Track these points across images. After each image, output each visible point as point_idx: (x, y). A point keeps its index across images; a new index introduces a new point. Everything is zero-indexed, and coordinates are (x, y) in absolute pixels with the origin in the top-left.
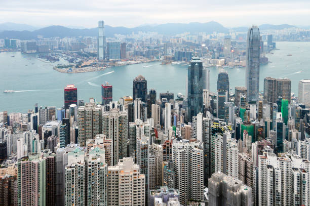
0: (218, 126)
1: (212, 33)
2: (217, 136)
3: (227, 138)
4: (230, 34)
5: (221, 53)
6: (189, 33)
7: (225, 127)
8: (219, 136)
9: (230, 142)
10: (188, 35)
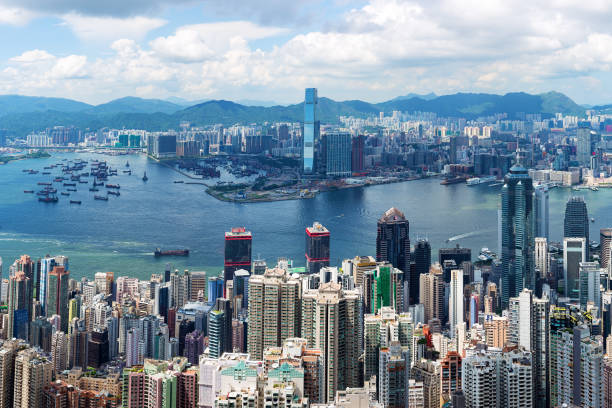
0: (563, 314)
1: (554, 117)
2: (560, 334)
3: (582, 336)
4: (589, 119)
5: (572, 158)
6: (505, 115)
7: (579, 314)
8: (566, 335)
9: (588, 342)
10: (504, 119)
